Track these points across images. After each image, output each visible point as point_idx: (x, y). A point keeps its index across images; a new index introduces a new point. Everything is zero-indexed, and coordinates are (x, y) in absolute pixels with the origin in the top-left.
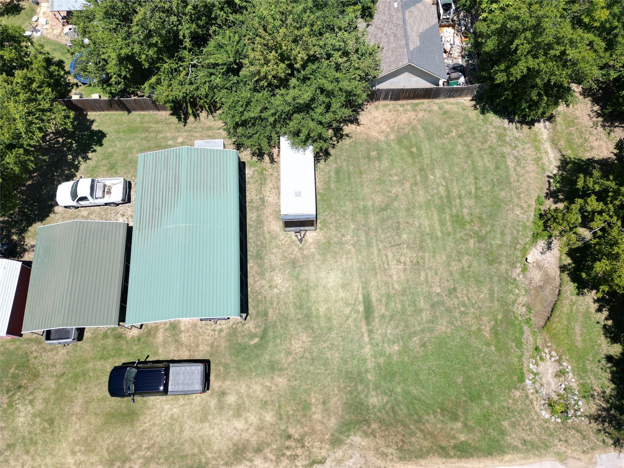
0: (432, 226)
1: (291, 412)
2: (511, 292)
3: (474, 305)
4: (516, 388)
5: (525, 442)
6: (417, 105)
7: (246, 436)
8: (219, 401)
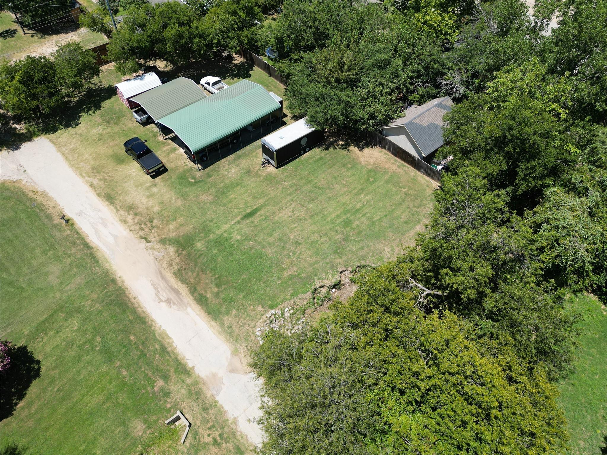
0: (330, 214)
1: (165, 215)
2: (327, 273)
3: (299, 258)
4: (263, 307)
5: (230, 327)
6: (404, 166)
7: (140, 205)
8: (150, 186)
